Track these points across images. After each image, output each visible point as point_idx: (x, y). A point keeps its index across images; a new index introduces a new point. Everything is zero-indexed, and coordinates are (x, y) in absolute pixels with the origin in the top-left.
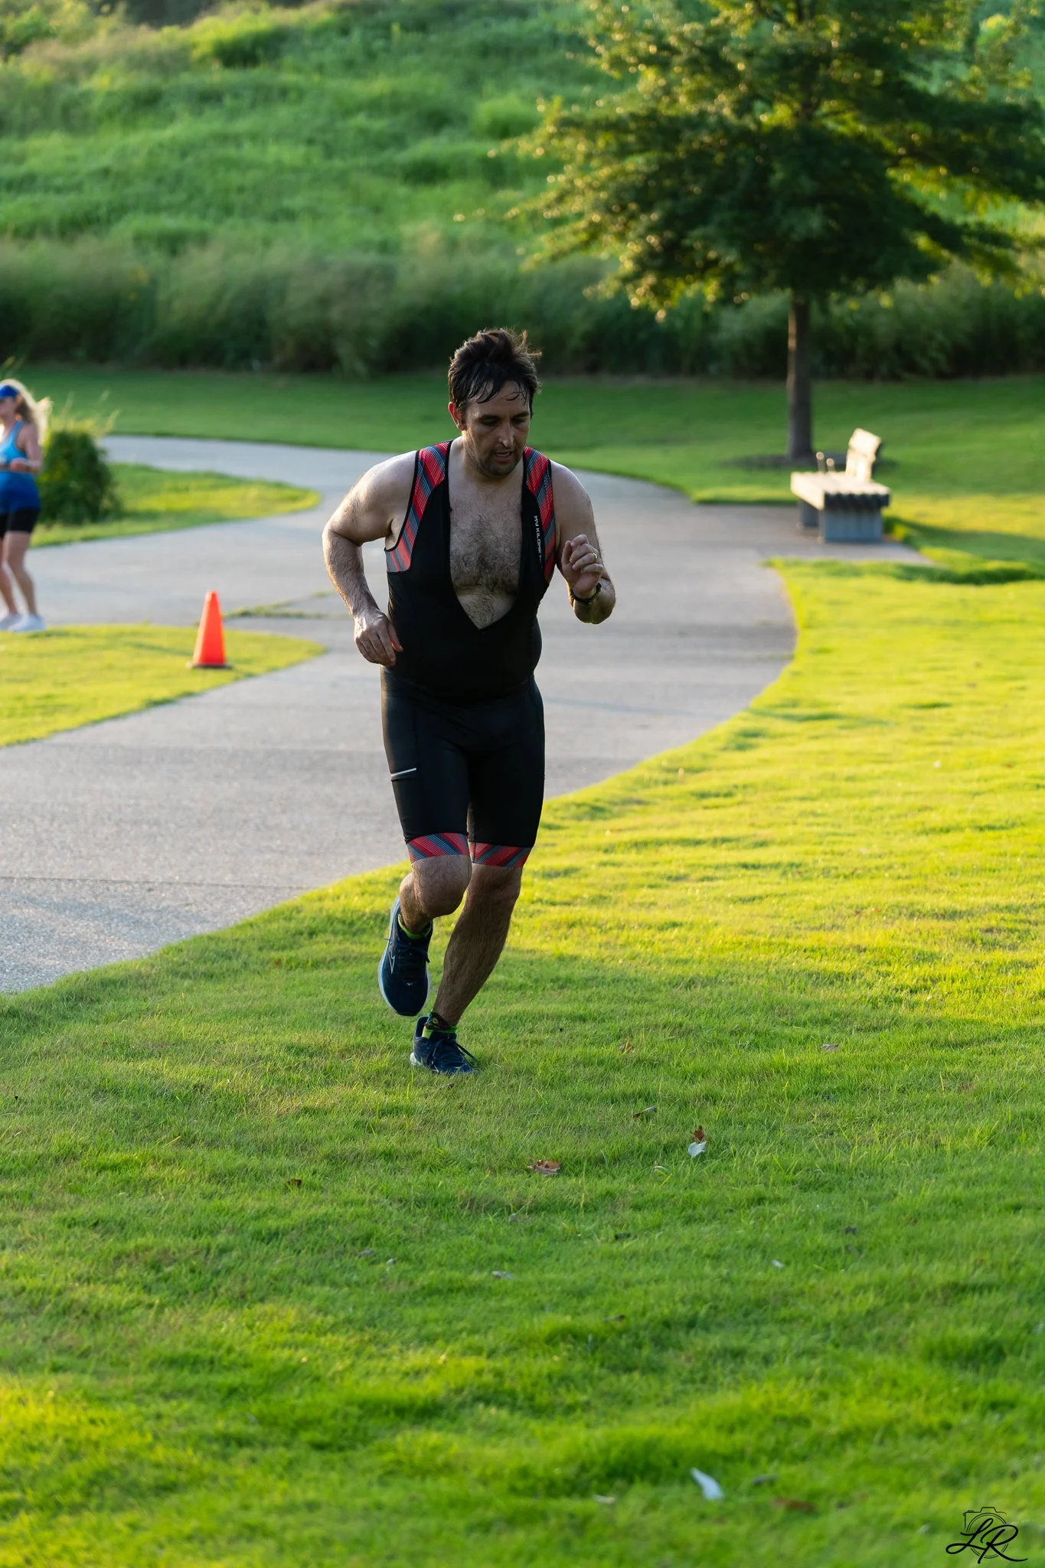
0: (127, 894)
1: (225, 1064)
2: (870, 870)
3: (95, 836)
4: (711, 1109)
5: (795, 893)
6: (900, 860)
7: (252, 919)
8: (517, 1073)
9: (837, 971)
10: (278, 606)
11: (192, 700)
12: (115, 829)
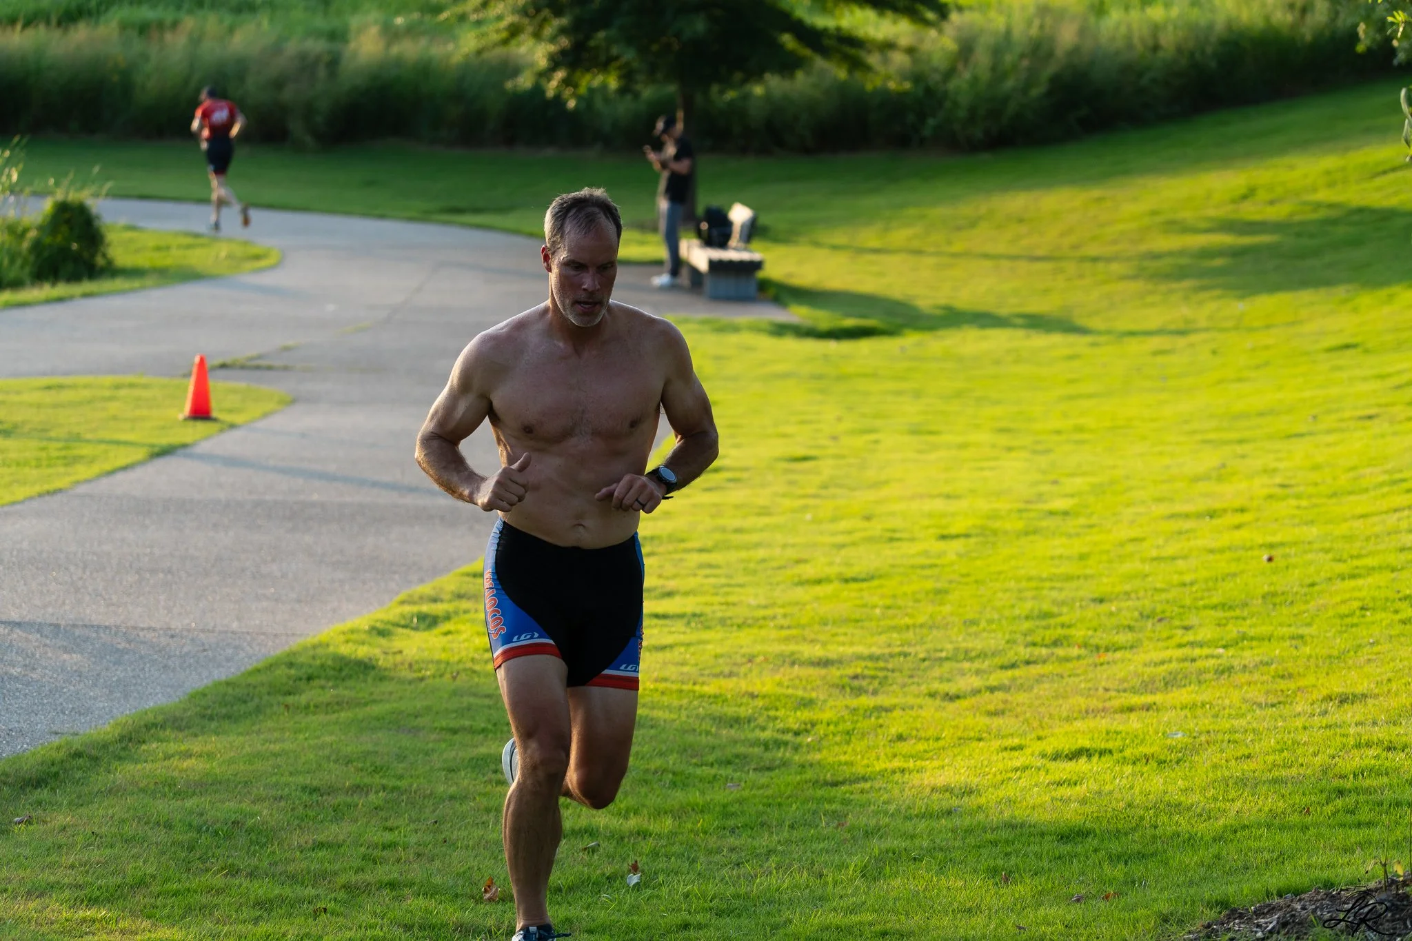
0: (154, 640)
1: (253, 802)
2: (758, 620)
3: (121, 583)
4: (642, 843)
5: (700, 642)
6: (780, 611)
7: (260, 665)
8: (488, 811)
9: (735, 715)
10: (252, 359)
11: (188, 451)
12: (137, 577)
